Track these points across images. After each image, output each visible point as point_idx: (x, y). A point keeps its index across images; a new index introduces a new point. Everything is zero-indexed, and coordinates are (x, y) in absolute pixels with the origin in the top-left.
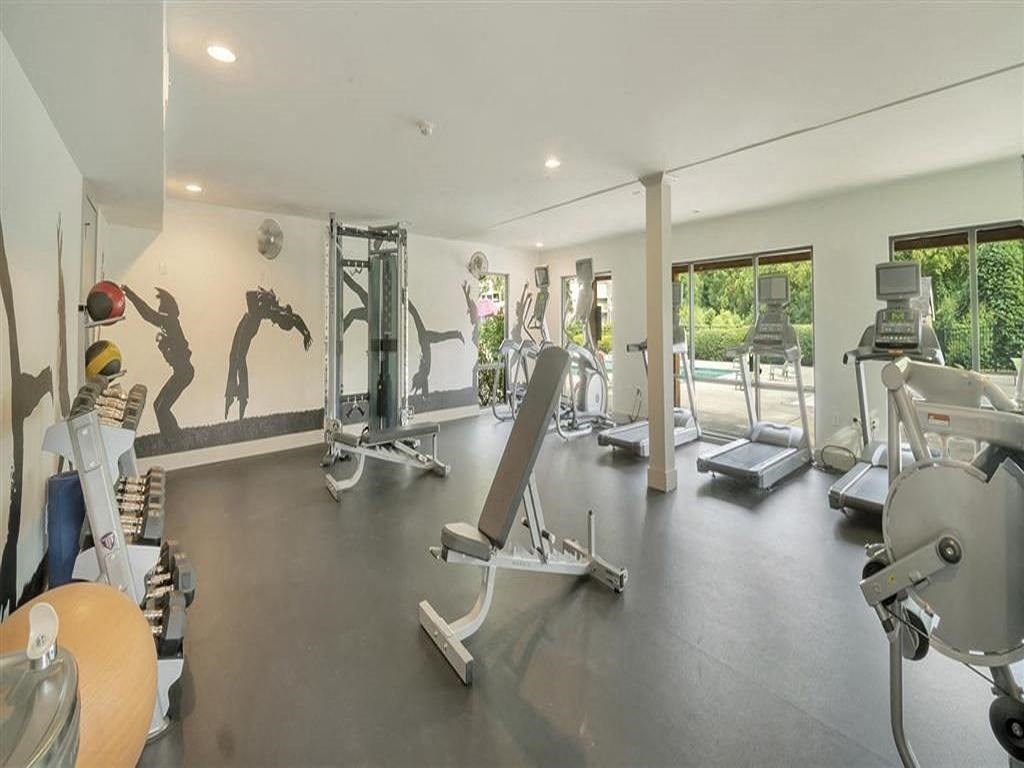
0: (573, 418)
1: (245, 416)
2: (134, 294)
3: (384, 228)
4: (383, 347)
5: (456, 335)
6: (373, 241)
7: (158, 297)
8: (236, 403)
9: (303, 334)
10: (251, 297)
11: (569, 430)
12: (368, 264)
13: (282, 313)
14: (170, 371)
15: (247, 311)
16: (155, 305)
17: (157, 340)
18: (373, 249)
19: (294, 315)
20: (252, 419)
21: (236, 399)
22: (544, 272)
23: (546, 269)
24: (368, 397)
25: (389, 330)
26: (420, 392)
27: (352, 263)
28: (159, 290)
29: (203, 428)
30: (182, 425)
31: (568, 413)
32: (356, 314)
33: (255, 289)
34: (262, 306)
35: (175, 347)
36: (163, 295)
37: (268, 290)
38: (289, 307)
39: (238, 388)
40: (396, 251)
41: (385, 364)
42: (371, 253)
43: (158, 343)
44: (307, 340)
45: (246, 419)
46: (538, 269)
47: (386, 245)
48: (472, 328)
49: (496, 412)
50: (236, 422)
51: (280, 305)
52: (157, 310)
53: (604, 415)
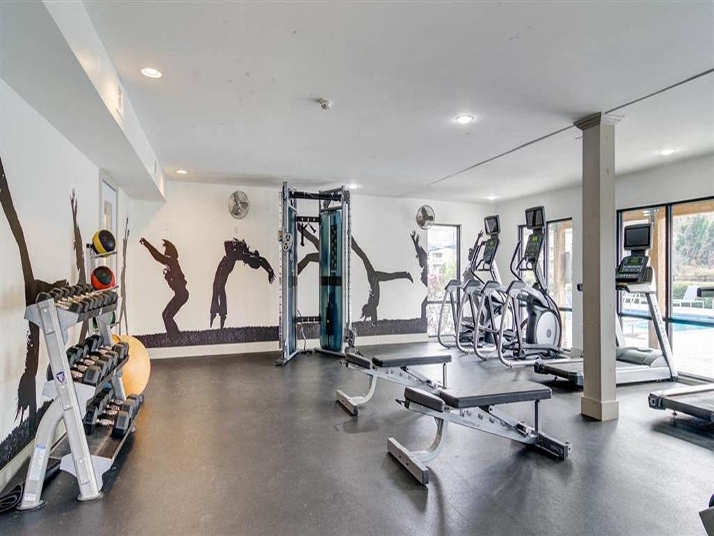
0: (518, 349)
1: (225, 326)
2: (149, 244)
3: (332, 191)
4: (332, 283)
5: (406, 275)
6: (322, 201)
7: (164, 245)
8: (218, 317)
9: (268, 271)
10: (228, 245)
11: (515, 359)
12: (319, 220)
13: (251, 256)
14: (172, 294)
15: (225, 255)
16: (162, 250)
17: (164, 273)
18: (322, 208)
19: (261, 258)
20: (230, 329)
21: (218, 314)
22: (493, 221)
23: (496, 218)
24: (319, 319)
25: (336, 269)
26: (369, 319)
27: (305, 219)
28: (164, 241)
29: (196, 332)
30: (181, 329)
31: (513, 344)
32: (310, 258)
33: (231, 239)
34: (237, 251)
35: (176, 278)
36: (167, 244)
37: (240, 240)
38: (257, 252)
39: (219, 306)
40: (341, 208)
41: (333, 296)
42: (321, 211)
43: (164, 275)
44: (271, 276)
45: (225, 329)
46: (488, 219)
47: (334, 204)
48: (422, 270)
49: (442, 341)
50: (218, 330)
51: (250, 250)
52: (164, 254)
53: (557, 349)
